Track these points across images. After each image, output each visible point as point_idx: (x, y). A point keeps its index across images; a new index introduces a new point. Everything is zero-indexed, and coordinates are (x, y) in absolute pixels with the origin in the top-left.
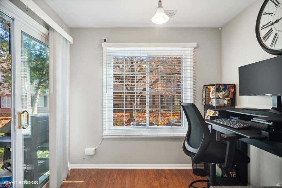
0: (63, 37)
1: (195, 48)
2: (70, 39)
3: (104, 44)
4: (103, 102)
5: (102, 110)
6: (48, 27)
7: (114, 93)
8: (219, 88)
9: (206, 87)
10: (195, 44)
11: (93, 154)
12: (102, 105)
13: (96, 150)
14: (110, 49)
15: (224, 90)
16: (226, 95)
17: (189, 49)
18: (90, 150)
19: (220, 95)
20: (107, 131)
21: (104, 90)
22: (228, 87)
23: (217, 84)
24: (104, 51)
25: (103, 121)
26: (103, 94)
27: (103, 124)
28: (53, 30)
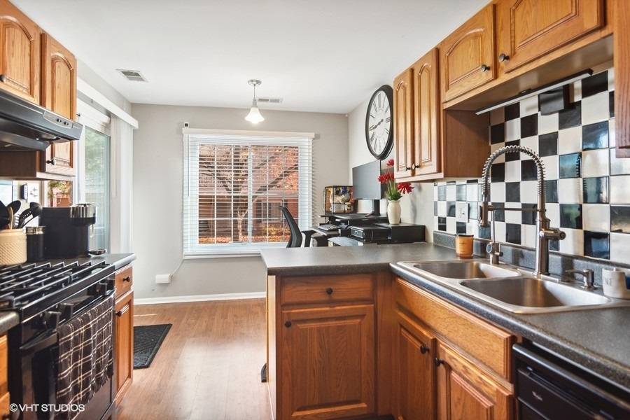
0: (128, 124)
1: (314, 139)
2: (135, 123)
3: (185, 129)
4: (183, 209)
5: (182, 221)
6: (109, 114)
7: (200, 197)
8: (338, 190)
9: (327, 189)
10: (313, 135)
11: (167, 281)
12: (182, 213)
13: (171, 278)
14: (194, 136)
15: (344, 193)
16: (346, 199)
17: (307, 140)
18: (164, 278)
19: (339, 199)
20: (189, 249)
21: (185, 193)
22: (348, 189)
23: (334, 187)
24: (185, 139)
25: (183, 236)
26: (183, 198)
27: (183, 240)
28: (116, 117)
